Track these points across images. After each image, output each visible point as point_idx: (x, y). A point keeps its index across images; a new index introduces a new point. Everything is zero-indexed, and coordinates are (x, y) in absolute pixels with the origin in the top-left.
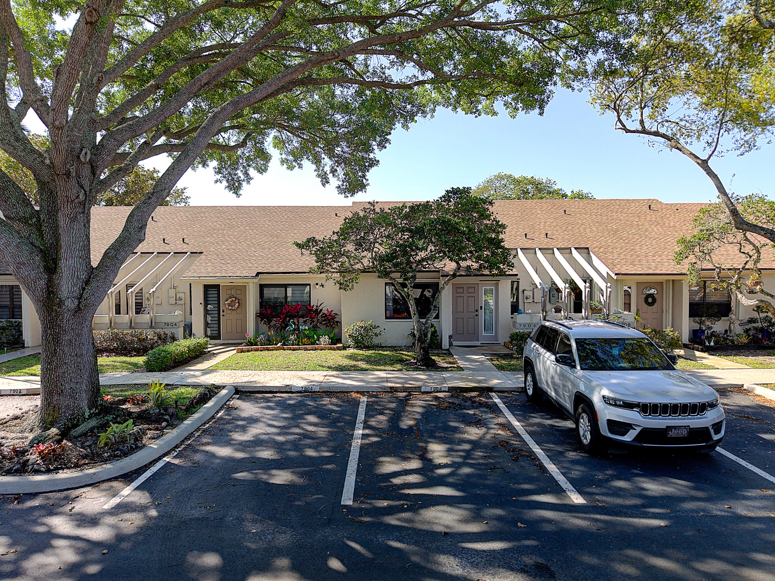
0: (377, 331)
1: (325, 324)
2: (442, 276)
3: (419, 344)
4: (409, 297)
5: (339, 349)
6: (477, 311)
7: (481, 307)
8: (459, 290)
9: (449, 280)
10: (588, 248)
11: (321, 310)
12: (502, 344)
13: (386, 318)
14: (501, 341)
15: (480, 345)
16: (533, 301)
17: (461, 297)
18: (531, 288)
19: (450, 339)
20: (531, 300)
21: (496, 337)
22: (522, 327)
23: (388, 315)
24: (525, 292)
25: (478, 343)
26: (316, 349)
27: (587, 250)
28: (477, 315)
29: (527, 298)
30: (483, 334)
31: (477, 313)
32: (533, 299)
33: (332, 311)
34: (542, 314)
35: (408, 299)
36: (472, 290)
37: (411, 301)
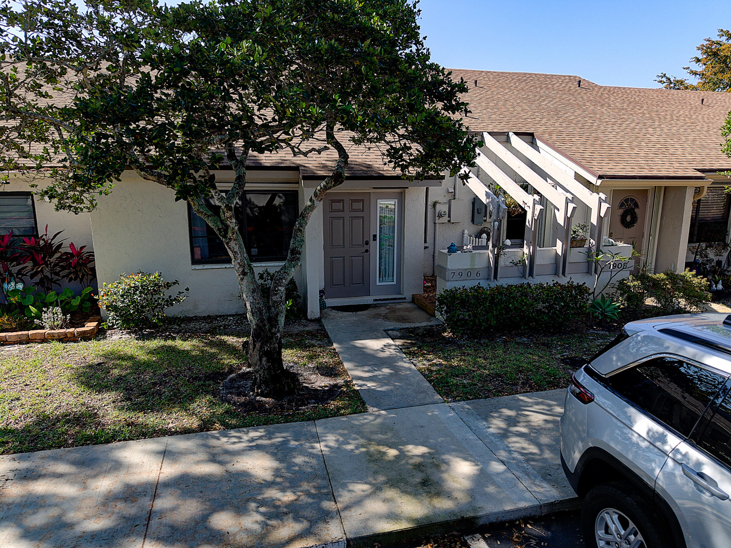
0: (173, 291)
1: (67, 276)
2: (305, 178)
3: (258, 345)
4: (226, 232)
5: (86, 337)
6: (367, 243)
7: (375, 236)
8: (336, 206)
9: (325, 188)
10: (532, 134)
11: (60, 246)
12: (409, 298)
13: (194, 262)
14: (408, 294)
15: (371, 302)
16: (449, 221)
17: (339, 218)
18: (445, 200)
19: (321, 296)
20: (445, 219)
21: (398, 288)
22: (457, 277)
23: (198, 256)
24: (438, 206)
25: (368, 300)
26: (28, 341)
27: (530, 137)
28: (367, 251)
29: (440, 216)
30: (378, 284)
31: (366, 247)
32: (449, 216)
33: (82, 248)
34: (493, 252)
35: (225, 236)
36: (359, 206)
37: (232, 244)
